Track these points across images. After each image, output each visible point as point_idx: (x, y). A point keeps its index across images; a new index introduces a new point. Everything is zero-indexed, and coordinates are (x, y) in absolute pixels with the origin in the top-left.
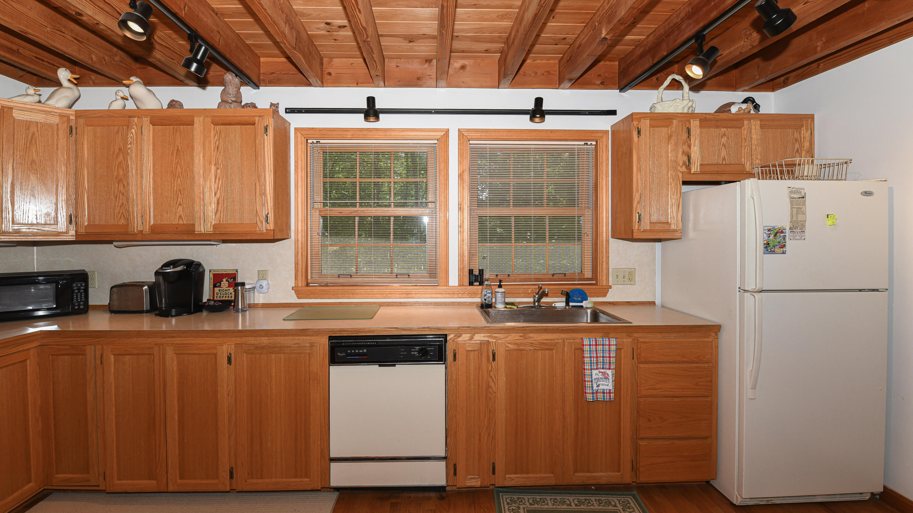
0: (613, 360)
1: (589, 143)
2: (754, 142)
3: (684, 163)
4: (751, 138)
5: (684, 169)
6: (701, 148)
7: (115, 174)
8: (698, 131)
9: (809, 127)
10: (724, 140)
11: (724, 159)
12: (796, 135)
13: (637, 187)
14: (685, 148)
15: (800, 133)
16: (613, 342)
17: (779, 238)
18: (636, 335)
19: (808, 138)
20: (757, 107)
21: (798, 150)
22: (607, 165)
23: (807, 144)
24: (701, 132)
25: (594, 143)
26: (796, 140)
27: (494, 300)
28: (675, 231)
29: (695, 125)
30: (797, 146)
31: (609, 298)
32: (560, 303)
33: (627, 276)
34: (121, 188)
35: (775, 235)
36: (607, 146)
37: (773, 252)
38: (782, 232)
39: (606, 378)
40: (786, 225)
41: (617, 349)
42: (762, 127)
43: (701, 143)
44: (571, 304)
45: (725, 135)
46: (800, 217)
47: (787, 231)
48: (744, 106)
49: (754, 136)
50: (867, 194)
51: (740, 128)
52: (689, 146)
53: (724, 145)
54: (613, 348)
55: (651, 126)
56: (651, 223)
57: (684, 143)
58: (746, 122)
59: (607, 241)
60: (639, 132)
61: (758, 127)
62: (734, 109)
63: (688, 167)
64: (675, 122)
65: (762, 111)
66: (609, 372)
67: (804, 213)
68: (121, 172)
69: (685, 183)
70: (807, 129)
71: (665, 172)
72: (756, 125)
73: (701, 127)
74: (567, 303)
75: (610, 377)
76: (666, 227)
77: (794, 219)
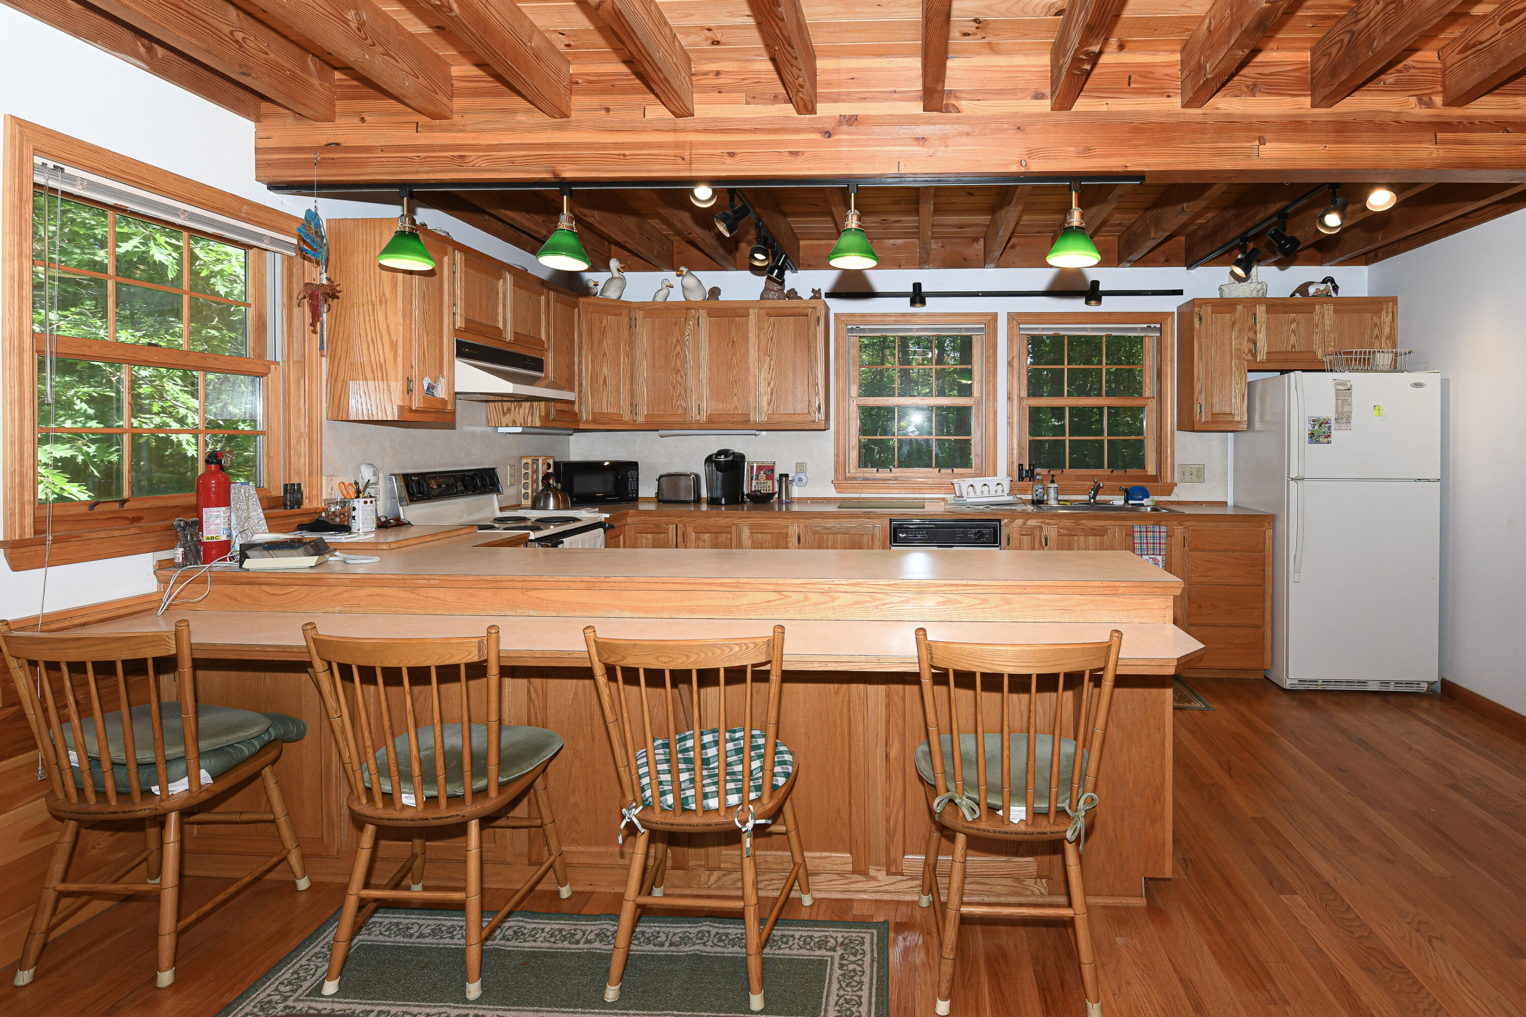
0: (1163, 546)
1: (1152, 326)
2: (1327, 328)
3: (1250, 351)
4: (1324, 324)
5: (1250, 357)
6: (1268, 335)
7: (673, 364)
8: (1265, 317)
9: (1390, 311)
10: (1294, 326)
11: (1293, 346)
12: (1375, 320)
13: (1199, 376)
14: (1251, 335)
15: (1380, 318)
16: (1163, 529)
17: (1325, 428)
18: (1187, 523)
19: (1388, 323)
20: (1336, 288)
21: (1377, 337)
22: (1172, 350)
23: (1387, 330)
24: (1268, 319)
25: (1158, 326)
26: (1375, 325)
27: (1045, 497)
28: (1239, 422)
29: (1261, 310)
30: (1376, 331)
31: (1173, 498)
32: (1119, 501)
33: (1195, 473)
34: (679, 378)
35: (1320, 425)
36: (1172, 329)
37: (1318, 442)
38: (1327, 423)
39: (1157, 564)
40: (1332, 415)
41: (1167, 536)
42: (1335, 311)
43: (1268, 329)
44: (1130, 502)
45: (1294, 320)
46: (1346, 409)
47: (1333, 422)
48: (1322, 287)
49: (1327, 322)
50: (1417, 385)
51: (1312, 313)
52: (1255, 333)
53: (1294, 331)
54: (1163, 535)
55: (1212, 312)
56: (1213, 414)
57: (1250, 330)
58: (1317, 307)
59: (1172, 434)
60: (1200, 319)
61: (1331, 312)
62: (1312, 290)
63: (1254, 355)
64: (1239, 308)
65: (1342, 293)
66: (1159, 558)
67: (1350, 405)
68: (679, 363)
69: (1249, 371)
70: (1387, 313)
71: (1228, 360)
72: (1329, 309)
73: (1268, 312)
74: (1126, 501)
75: (1160, 563)
76: (1230, 418)
77: (1340, 409)
